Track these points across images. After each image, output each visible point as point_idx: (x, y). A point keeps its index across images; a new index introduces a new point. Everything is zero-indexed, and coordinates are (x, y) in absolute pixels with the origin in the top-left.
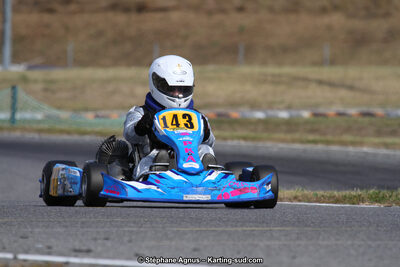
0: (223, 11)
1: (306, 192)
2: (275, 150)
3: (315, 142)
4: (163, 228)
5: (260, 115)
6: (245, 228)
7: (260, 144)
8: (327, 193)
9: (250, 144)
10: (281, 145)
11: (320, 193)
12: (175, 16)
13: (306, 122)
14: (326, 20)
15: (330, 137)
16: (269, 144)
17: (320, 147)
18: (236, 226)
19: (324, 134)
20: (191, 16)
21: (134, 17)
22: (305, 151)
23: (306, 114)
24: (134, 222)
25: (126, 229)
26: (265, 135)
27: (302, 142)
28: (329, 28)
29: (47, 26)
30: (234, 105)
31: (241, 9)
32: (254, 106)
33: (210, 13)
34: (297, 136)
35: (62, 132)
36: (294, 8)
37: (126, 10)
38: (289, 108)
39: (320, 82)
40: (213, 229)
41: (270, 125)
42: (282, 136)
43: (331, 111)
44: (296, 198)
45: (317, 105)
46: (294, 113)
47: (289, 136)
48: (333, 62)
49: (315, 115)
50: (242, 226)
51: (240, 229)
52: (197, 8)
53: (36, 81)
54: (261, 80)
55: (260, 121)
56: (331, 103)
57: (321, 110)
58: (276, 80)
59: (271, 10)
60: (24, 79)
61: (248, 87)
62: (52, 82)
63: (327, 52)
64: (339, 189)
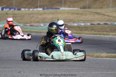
3: (96, 34)
7: (81, 35)
10: (87, 35)
15: (100, 33)
17: (98, 35)
27: (93, 34)
32: (74, 22)
45: (92, 21)
49: (91, 24)
53: (10, 14)
57: (93, 23)
61: (70, 15)
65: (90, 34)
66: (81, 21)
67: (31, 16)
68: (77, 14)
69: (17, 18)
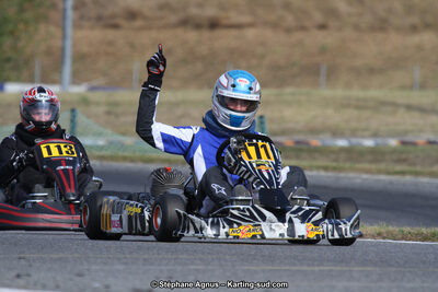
0: (303, 28)
1: (391, 228)
2: (358, 181)
3: (403, 173)
4: (233, 266)
5: (342, 143)
6: (322, 268)
7: (342, 175)
8: (415, 230)
9: (330, 174)
10: (365, 176)
11: (407, 229)
12: (250, 33)
13: (394, 151)
14: (415, 39)
15: (418, 168)
16: (351, 175)
17: (408, 178)
18: (313, 265)
19: (414, 164)
20: (269, 34)
21: (206, 34)
22: (391, 183)
23: (393, 142)
24: (201, 259)
25: (192, 267)
26: (347, 165)
27: (388, 173)
28: (420, 48)
29: (110, 43)
30: (314, 131)
31: (323, 27)
32: (336, 133)
33: (288, 30)
34: (382, 166)
35: (125, 159)
36: (381, 26)
37: (198, 26)
38: (375, 135)
39: (409, 108)
40: (287, 268)
41: (353, 154)
42: (366, 166)
43: (421, 139)
44: (379, 235)
45: (406, 132)
46: (380, 141)
47: (374, 167)
48: (423, 86)
49: (404, 143)
50: (318, 265)
51: (316, 268)
52: (275, 26)
53: (98, 104)
54: (345, 105)
55: (342, 150)
56: (421, 131)
57: (409, 138)
58: (360, 105)
59: (356, 28)
60: (85, 101)
61: (330, 112)
62: (115, 104)
63: (418, 74)
64: (427, 225)
65: (379, 172)
66: (366, 130)
67: (179, 112)
68: (358, 107)
69: (123, 119)
